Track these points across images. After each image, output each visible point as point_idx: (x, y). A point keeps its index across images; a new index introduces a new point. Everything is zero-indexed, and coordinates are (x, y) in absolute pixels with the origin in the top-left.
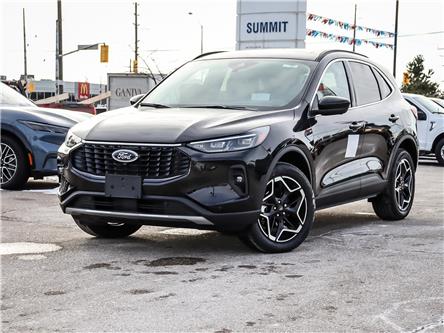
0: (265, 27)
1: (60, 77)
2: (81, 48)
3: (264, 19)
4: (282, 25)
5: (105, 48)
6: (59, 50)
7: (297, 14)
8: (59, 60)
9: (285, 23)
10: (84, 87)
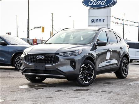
0: (97, 21)
1: (28, 37)
2: (35, 28)
3: (97, 18)
4: (103, 20)
5: (43, 28)
6: (28, 28)
7: (108, 16)
8: (28, 31)
9: (104, 19)
10: (35, 40)
